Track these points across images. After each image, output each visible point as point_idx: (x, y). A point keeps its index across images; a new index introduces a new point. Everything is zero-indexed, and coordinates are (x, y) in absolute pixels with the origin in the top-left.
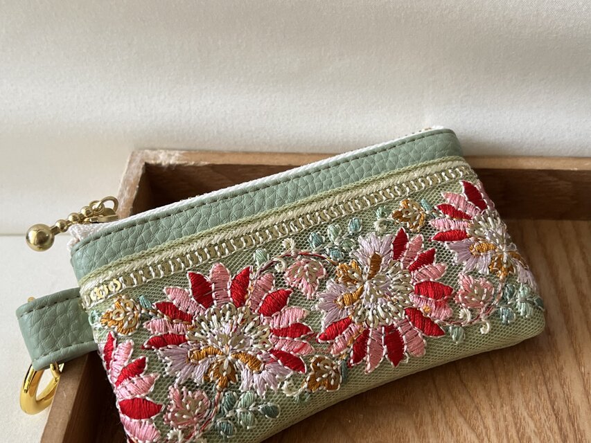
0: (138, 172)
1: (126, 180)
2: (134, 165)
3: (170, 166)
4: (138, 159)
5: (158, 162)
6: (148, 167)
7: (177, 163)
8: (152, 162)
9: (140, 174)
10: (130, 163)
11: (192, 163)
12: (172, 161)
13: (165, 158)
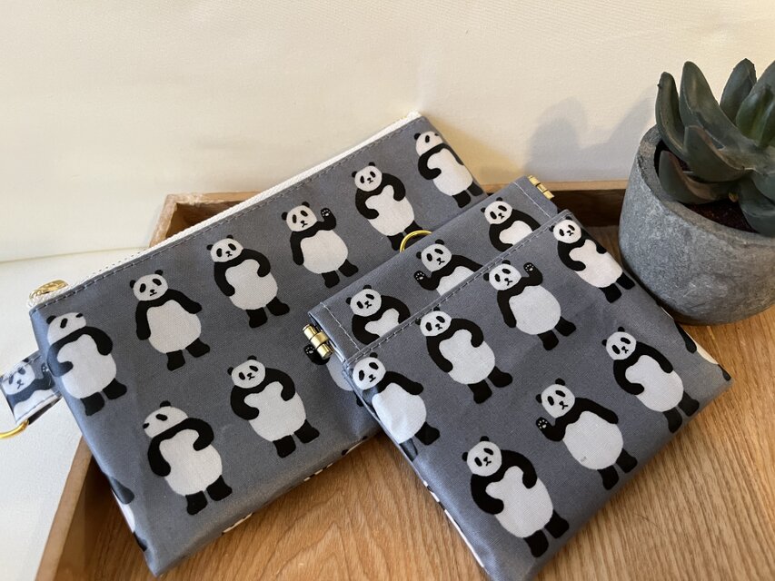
0: (171, 210)
1: (162, 217)
2: (168, 205)
3: (195, 206)
4: (171, 200)
5: (186, 202)
6: (179, 206)
7: (201, 202)
8: (181, 202)
9: (172, 212)
10: (165, 204)
11: (212, 201)
12: (197, 201)
13: (191, 200)
